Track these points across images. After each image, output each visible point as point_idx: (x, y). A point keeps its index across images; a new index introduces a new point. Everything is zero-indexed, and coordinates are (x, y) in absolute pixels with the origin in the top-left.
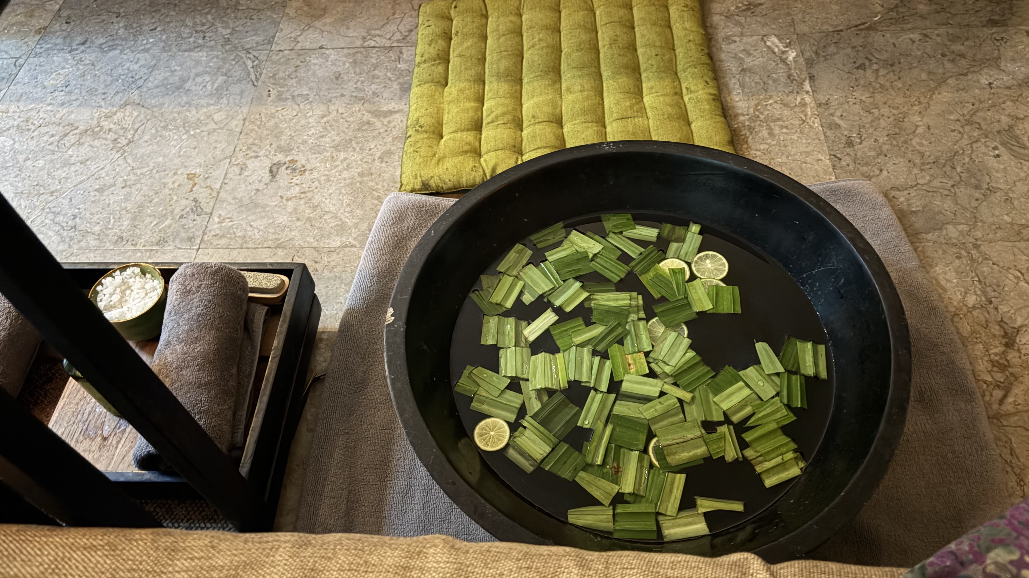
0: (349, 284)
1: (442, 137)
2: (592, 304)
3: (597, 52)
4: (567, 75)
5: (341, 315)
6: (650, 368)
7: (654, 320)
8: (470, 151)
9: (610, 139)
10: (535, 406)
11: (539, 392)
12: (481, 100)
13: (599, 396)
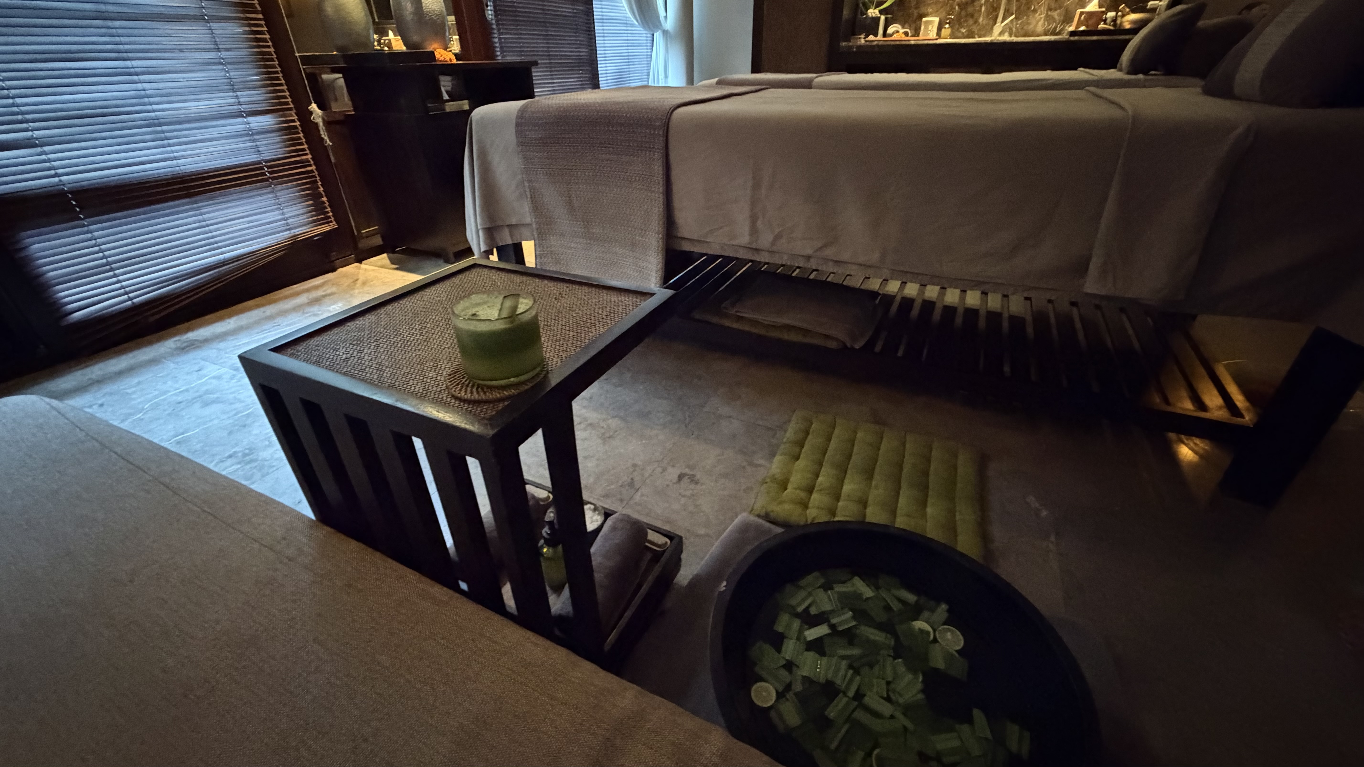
0: (702, 559)
1: (786, 489)
2: (858, 631)
3: (901, 469)
4: (877, 477)
5: (691, 577)
6: (888, 694)
7: (900, 660)
8: (801, 503)
9: (897, 525)
10: (798, 687)
11: (804, 678)
12: (817, 476)
13: (845, 699)
